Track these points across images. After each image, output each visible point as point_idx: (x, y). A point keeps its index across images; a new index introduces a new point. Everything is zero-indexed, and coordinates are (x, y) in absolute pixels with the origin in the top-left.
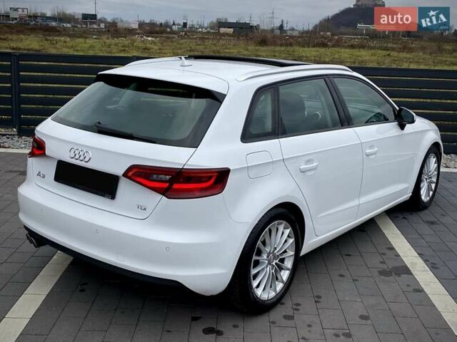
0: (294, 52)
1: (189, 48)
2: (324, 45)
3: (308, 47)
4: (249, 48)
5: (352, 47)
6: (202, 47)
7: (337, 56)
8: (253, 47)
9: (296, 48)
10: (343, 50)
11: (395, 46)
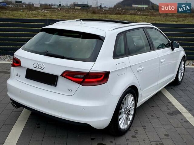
0: (107, 16)
1: (63, 15)
2: (119, 14)
3: (113, 14)
4: (89, 15)
5: (131, 14)
6: (68, 15)
7: (126, 18)
8: (90, 15)
9: (108, 15)
10: (128, 16)
11: (148, 14)
